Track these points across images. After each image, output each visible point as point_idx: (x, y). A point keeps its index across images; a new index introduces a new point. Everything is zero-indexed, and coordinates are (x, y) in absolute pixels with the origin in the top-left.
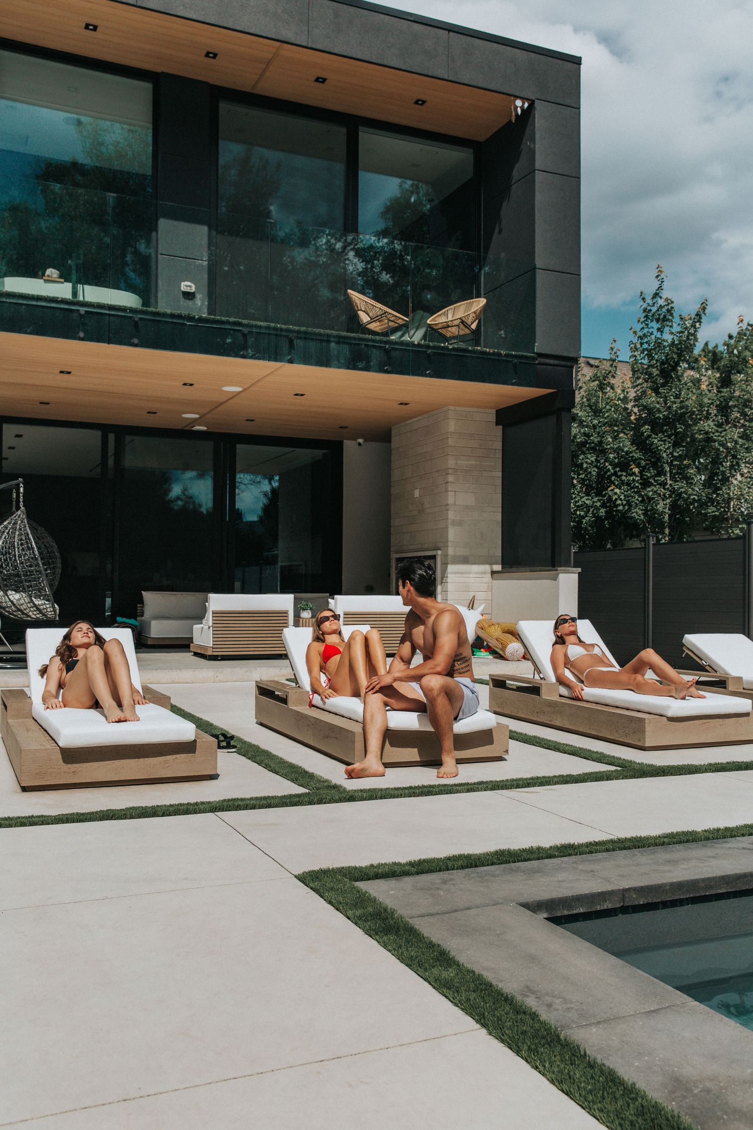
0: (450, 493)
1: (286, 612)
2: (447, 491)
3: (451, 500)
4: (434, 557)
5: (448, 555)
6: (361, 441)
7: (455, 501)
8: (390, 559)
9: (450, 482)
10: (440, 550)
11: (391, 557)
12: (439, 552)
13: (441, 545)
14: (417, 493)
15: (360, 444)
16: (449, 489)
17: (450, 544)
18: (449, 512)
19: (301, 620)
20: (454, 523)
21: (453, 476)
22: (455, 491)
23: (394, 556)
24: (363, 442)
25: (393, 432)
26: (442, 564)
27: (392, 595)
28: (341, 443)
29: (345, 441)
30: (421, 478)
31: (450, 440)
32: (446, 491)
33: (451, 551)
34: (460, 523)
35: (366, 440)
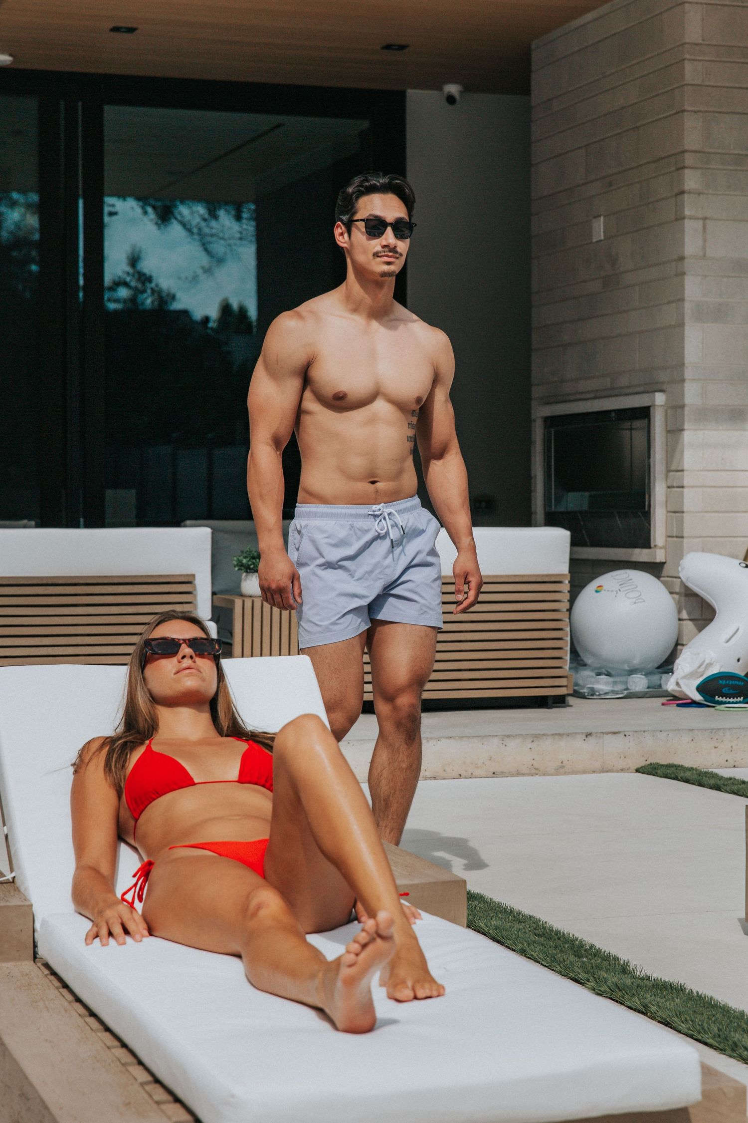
0: (688, 224)
1: (189, 581)
2: (680, 218)
3: (691, 245)
4: (644, 413)
5: (682, 407)
6: (453, 89)
7: (704, 248)
8: (528, 421)
9: (690, 192)
10: (661, 391)
11: (533, 417)
12: (660, 399)
13: (663, 376)
14: (599, 229)
15: (451, 100)
16: (687, 212)
17: (688, 373)
18: (686, 277)
19: (238, 603)
20: (701, 314)
21: (699, 172)
22: (705, 219)
23: (540, 412)
24: (461, 93)
25: (536, 57)
26: (669, 432)
27: (536, 526)
28: (401, 97)
29: (410, 92)
30: (610, 184)
31: (688, 67)
32: (677, 220)
33: (691, 394)
34: (719, 313)
35: (467, 89)
